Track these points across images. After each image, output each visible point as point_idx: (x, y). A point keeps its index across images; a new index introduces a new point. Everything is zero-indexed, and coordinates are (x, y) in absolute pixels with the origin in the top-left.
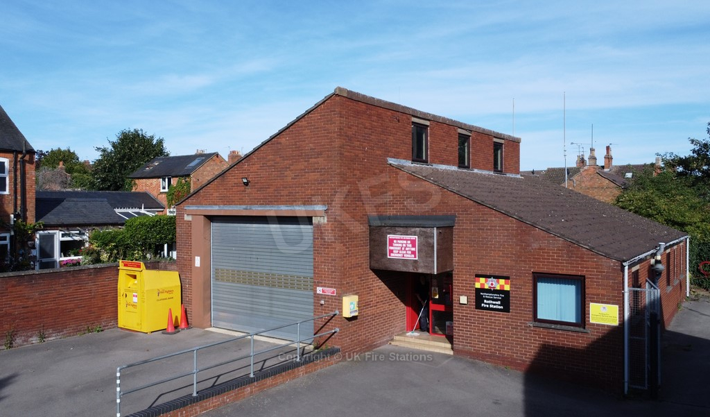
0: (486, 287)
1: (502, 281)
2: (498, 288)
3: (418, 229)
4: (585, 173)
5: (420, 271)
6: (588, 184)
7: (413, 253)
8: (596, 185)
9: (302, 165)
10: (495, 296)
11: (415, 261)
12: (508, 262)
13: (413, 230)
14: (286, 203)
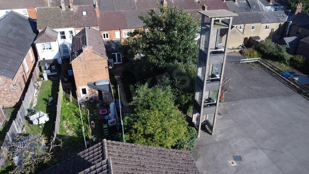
4: (86, 53)
6: (89, 58)
8: (94, 59)
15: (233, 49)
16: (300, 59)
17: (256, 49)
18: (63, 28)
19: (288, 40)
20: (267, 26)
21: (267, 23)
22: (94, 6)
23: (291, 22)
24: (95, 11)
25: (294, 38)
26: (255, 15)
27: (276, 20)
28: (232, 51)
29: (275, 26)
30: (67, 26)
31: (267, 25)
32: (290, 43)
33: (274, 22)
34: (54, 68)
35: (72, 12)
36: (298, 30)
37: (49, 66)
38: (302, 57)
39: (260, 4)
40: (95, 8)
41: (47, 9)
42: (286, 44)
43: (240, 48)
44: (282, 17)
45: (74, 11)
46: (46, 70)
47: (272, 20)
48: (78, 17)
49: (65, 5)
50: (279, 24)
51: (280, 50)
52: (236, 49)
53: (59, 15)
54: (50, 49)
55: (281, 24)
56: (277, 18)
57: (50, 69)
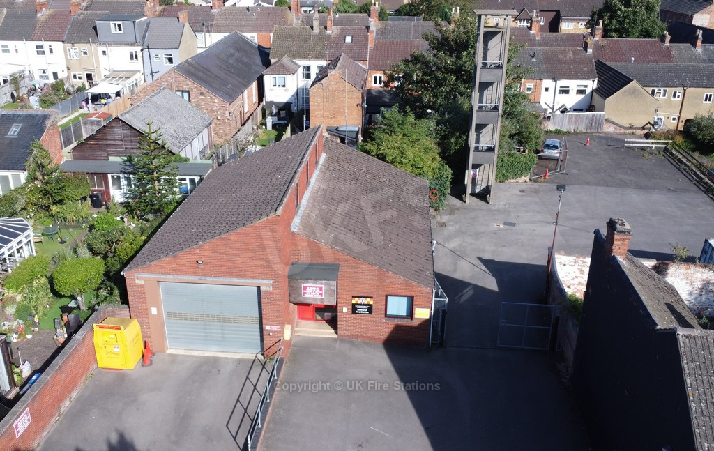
0: (359, 302)
1: (368, 299)
2: (366, 303)
3: (324, 282)
4: (332, 77)
5: (325, 303)
6: (334, 87)
7: (321, 294)
9: (250, 255)
10: (364, 307)
11: (322, 299)
12: (372, 289)
13: (320, 282)
14: (237, 277)
15: (630, 128)
18: (309, 59)
22: (368, 28)
24: (366, 37)
30: (316, 58)
34: (284, 115)
35: (330, 37)
37: (277, 110)
40: (368, 32)
41: (290, 29)
43: (648, 128)
45: (333, 35)
46: (271, 116)
49: (320, 24)
53: (306, 40)
54: (284, 86)
57: (278, 114)
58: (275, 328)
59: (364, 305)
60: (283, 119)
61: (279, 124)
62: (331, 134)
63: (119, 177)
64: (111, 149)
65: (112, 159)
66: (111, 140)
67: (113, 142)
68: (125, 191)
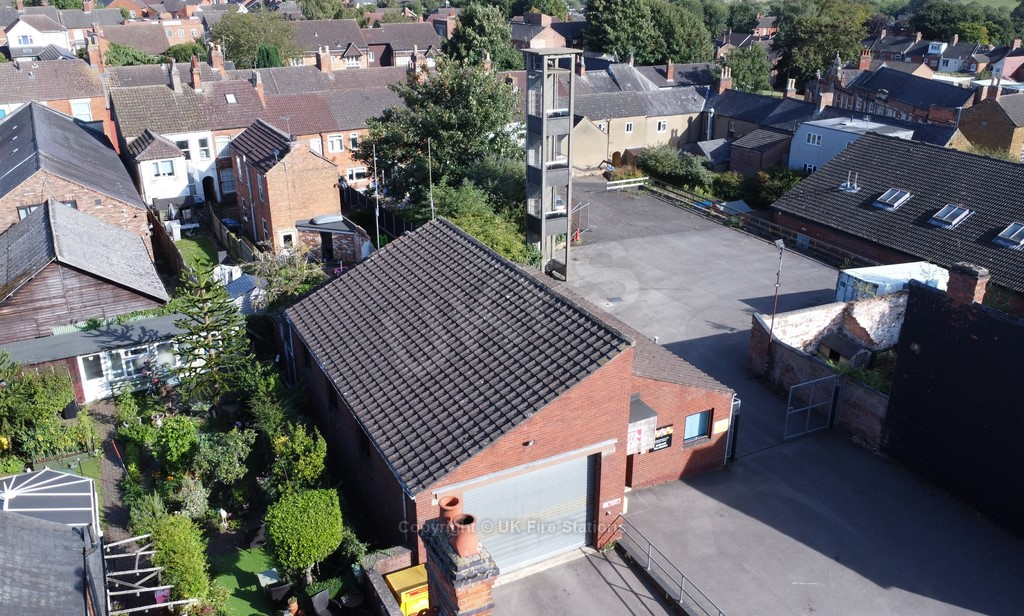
1: (669, 428)
2: (666, 433)
3: (643, 421)
5: (643, 449)
7: (639, 439)
9: (593, 411)
10: (663, 440)
12: (673, 414)
13: (639, 422)
14: (574, 448)
15: (588, 169)
16: (733, 178)
17: (638, 167)
18: (185, 131)
19: (709, 146)
20: (660, 123)
21: (660, 115)
22: (252, 81)
23: (712, 110)
24: (255, 94)
25: (720, 142)
26: (629, 99)
27: (678, 109)
28: (588, 174)
29: (679, 124)
30: (195, 128)
31: (662, 119)
32: (712, 154)
33: (676, 114)
34: (189, 216)
35: (200, 98)
36: (729, 126)
37: (177, 211)
38: (736, 175)
39: (641, 78)
40: (254, 85)
42: (703, 154)
43: (604, 168)
44: (693, 102)
45: (206, 95)
46: (170, 219)
47: (669, 108)
48: (218, 107)
49: (182, 81)
50: (687, 117)
51: (690, 163)
52: (594, 169)
53: (170, 104)
54: (170, 174)
55: (691, 118)
56: (682, 103)
57: (179, 216)
58: (614, 502)
59: (664, 437)
60: (191, 221)
61: (189, 230)
62: (303, 231)
63: (97, 358)
64: (41, 316)
65: (58, 331)
66: (44, 299)
67: (47, 303)
68: (111, 378)
